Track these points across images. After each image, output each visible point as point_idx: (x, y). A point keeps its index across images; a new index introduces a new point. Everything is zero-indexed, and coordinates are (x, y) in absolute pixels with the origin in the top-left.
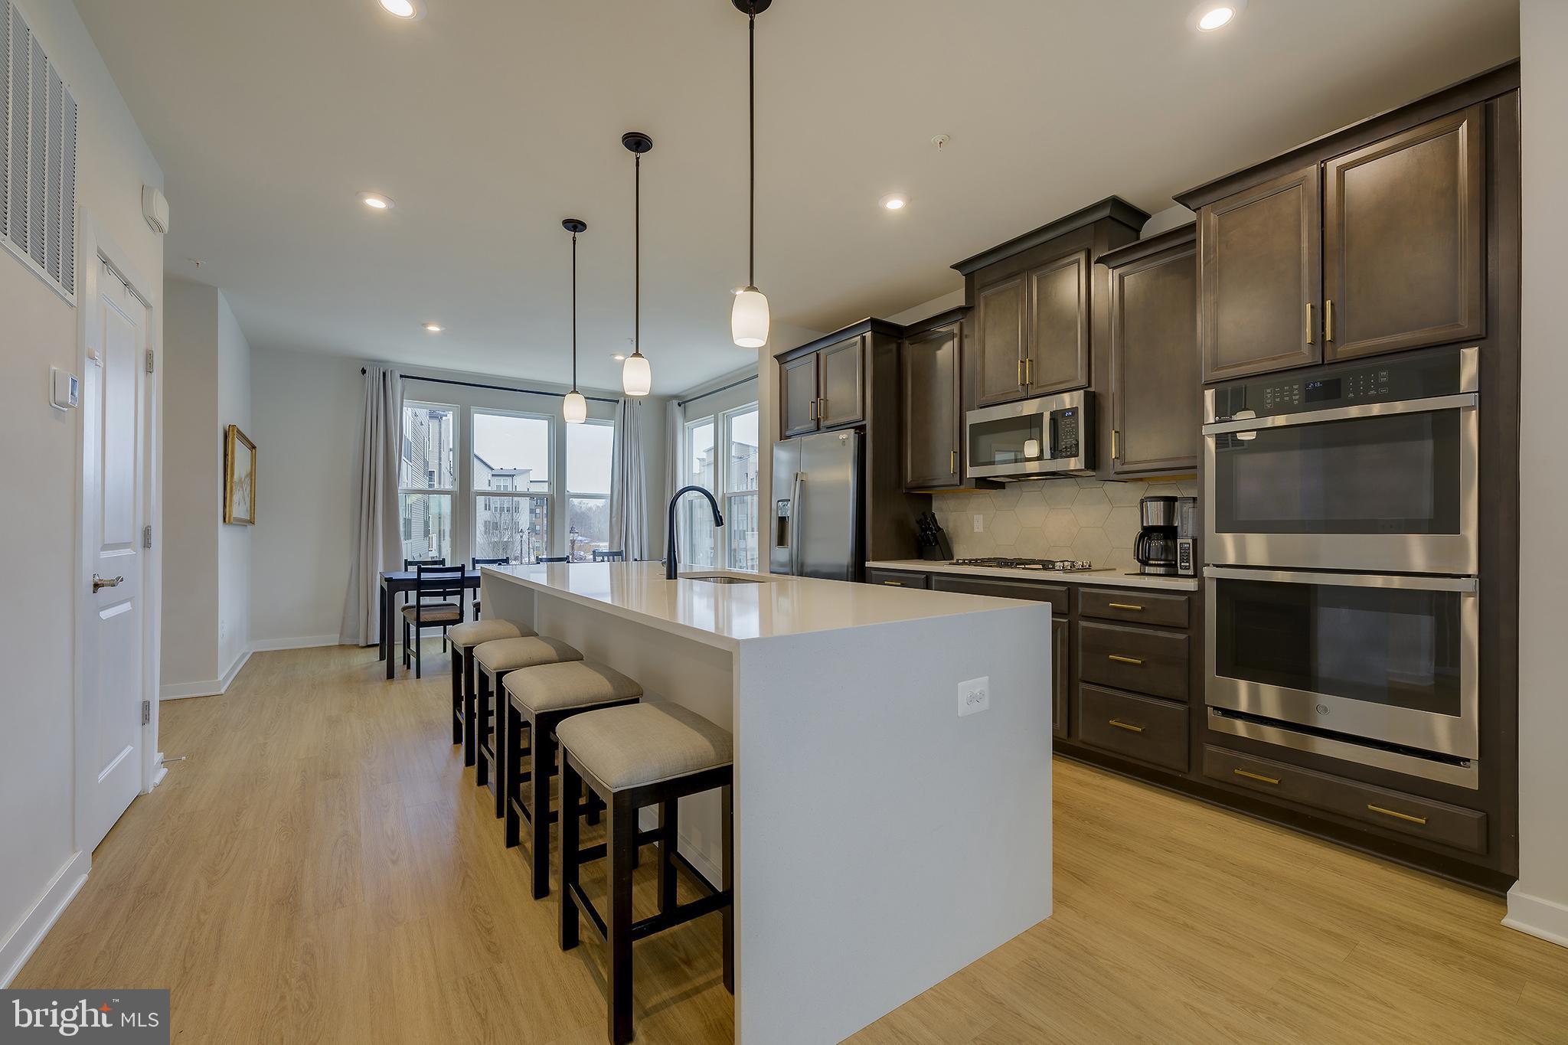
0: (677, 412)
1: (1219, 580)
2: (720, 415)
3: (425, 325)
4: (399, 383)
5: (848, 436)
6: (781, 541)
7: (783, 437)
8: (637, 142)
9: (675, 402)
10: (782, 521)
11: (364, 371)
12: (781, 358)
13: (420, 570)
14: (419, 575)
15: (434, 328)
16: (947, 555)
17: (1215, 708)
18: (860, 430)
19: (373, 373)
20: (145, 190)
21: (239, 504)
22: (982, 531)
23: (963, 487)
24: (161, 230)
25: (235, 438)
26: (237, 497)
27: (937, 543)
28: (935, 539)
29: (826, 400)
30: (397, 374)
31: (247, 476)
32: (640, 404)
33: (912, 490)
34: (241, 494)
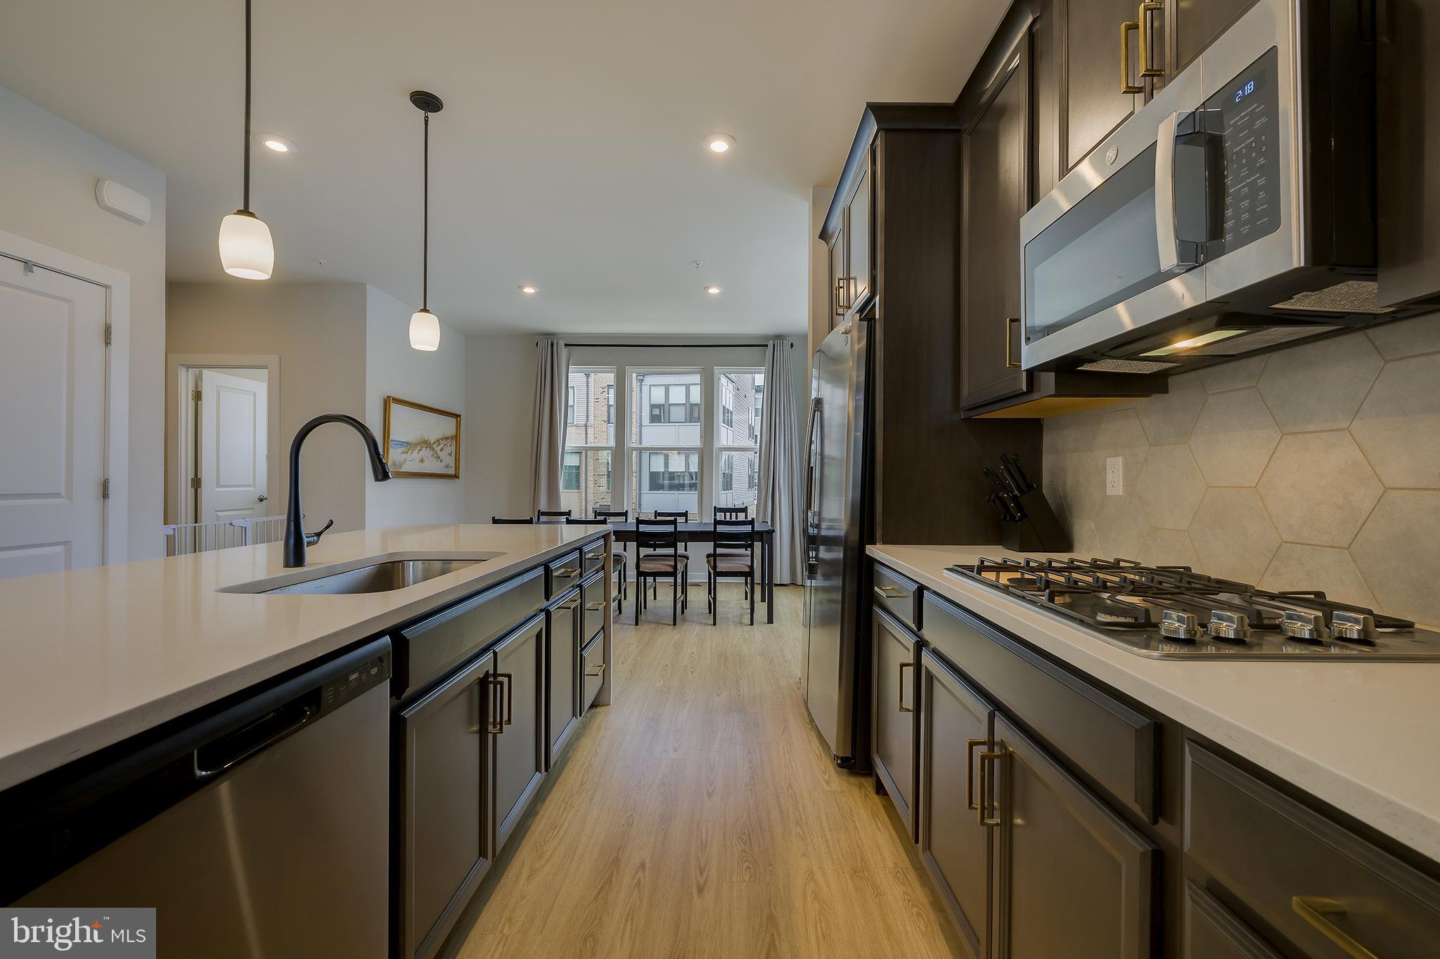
3: (521, 288)
4: (564, 352)
11: (537, 344)
12: (826, 236)
16: (1054, 542)
20: (97, 183)
21: (422, 461)
22: (1121, 494)
23: (1035, 396)
24: (139, 222)
25: (394, 407)
26: (416, 455)
27: (1024, 516)
28: (1019, 507)
29: (849, 279)
30: (562, 343)
31: (446, 438)
32: (792, 345)
33: (971, 413)
34: (426, 453)
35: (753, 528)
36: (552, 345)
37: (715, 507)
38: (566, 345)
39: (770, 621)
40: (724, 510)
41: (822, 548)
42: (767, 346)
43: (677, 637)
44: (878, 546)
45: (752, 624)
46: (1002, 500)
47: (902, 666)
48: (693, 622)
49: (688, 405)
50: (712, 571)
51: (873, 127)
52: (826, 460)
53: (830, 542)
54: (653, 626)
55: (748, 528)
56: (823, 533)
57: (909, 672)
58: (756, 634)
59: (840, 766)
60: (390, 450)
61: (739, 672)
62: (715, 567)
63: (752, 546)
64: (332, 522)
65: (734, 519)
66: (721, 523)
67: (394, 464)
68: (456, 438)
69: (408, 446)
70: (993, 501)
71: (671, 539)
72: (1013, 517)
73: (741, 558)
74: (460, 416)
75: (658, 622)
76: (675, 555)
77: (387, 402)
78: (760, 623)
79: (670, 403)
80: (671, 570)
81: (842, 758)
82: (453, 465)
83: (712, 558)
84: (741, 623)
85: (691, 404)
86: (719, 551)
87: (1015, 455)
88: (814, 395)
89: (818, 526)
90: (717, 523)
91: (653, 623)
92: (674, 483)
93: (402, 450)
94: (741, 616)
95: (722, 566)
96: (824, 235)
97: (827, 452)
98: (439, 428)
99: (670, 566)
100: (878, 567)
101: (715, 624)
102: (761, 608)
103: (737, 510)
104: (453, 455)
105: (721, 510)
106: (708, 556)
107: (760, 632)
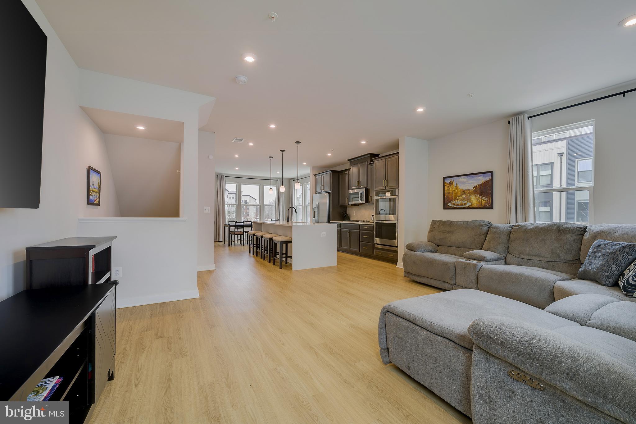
0: (293, 182)
1: (376, 223)
2: (304, 184)
3: (235, 168)
4: (225, 178)
5: (327, 194)
6: (314, 217)
7: (316, 193)
9: (292, 180)
10: (314, 212)
11: (217, 176)
12: (315, 175)
13: (235, 223)
14: (235, 224)
15: (237, 169)
16: (349, 219)
17: (376, 244)
18: (329, 193)
19: (219, 177)
22: (355, 215)
23: (348, 206)
29: (323, 186)
42: (277, 180)
46: (344, 216)
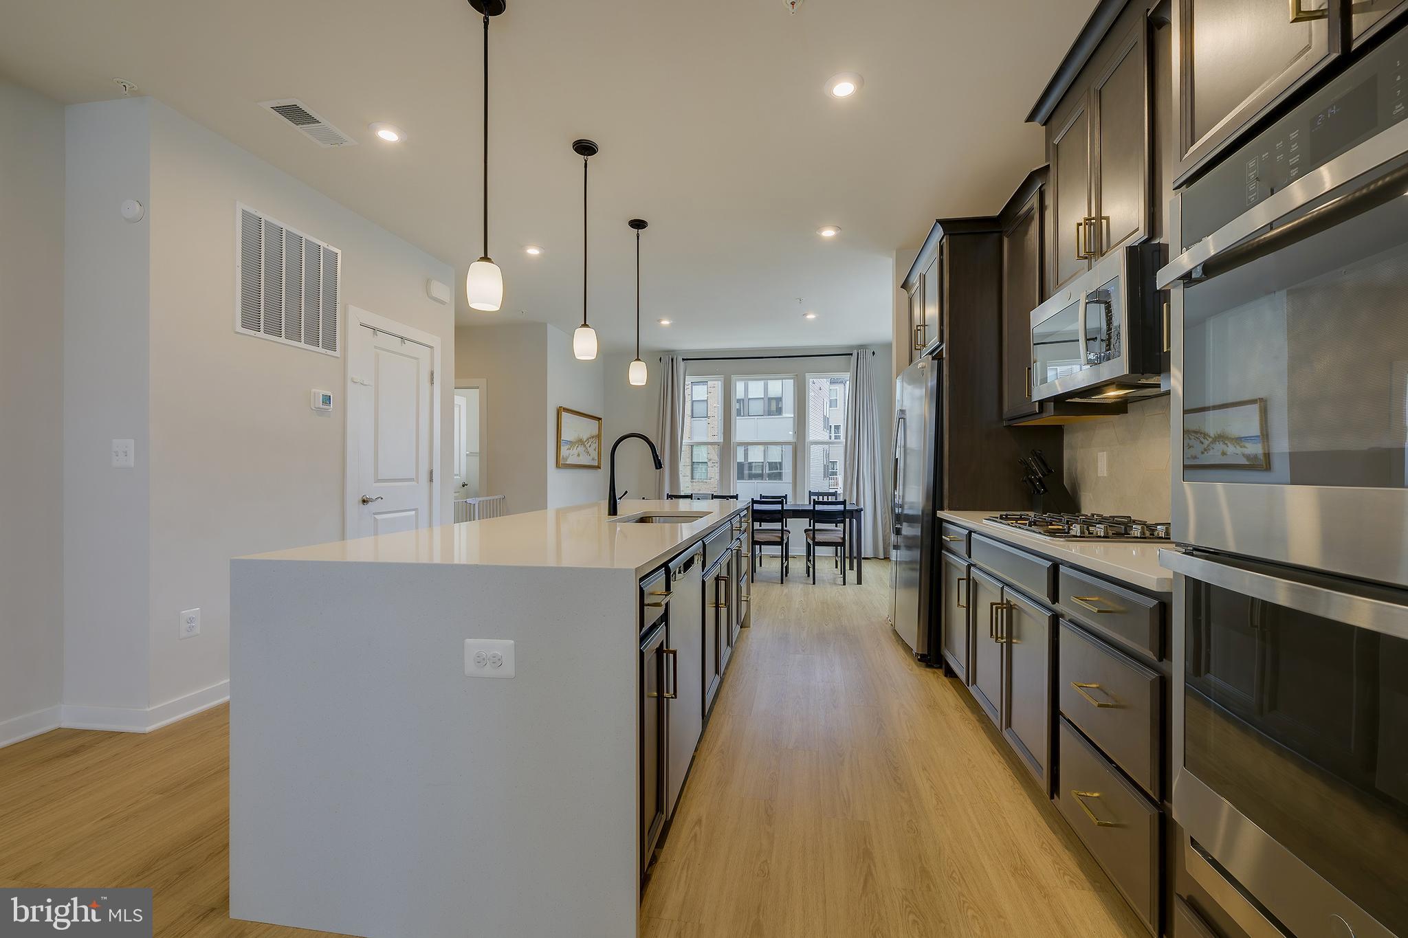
3: (659, 321)
4: (682, 365)
5: (924, 364)
8: (585, 148)
11: (661, 360)
12: (907, 287)
18: (937, 356)
19: (667, 359)
20: (428, 282)
21: (579, 455)
22: (1105, 475)
23: (1044, 415)
24: (442, 302)
25: (564, 415)
26: (575, 451)
27: (1046, 491)
28: (1043, 485)
29: (925, 326)
30: (680, 359)
31: (593, 437)
32: (874, 353)
33: (1011, 423)
34: (581, 449)
35: (845, 507)
36: (672, 360)
37: (810, 491)
38: (683, 359)
39: (859, 582)
40: (818, 494)
41: (904, 524)
42: (851, 354)
43: (786, 591)
44: (945, 511)
45: (844, 584)
46: (1031, 480)
47: (959, 580)
48: (796, 582)
49: (766, 400)
50: (811, 542)
51: (939, 232)
52: (908, 451)
53: (911, 519)
54: (765, 584)
55: (841, 507)
56: (906, 512)
57: (963, 584)
58: (849, 591)
59: (919, 660)
60: (562, 447)
61: (839, 612)
62: (814, 538)
63: (843, 522)
64: (626, 492)
65: (825, 500)
66: (820, 503)
67: (563, 458)
68: (599, 436)
69: (571, 443)
70: (1025, 481)
71: (779, 516)
72: (1038, 491)
73: (833, 531)
74: (601, 419)
75: (768, 581)
76: (782, 530)
77: (560, 411)
78: (851, 584)
79: (750, 397)
80: (779, 540)
81: (921, 655)
82: (597, 458)
83: (810, 532)
84: (835, 584)
85: (769, 399)
86: (818, 526)
87: (1040, 451)
88: (898, 407)
89: (902, 506)
90: (816, 503)
91: (764, 581)
92: (775, 472)
93: (567, 447)
94: (835, 579)
95: (819, 537)
96: (905, 285)
97: (908, 445)
98: (589, 428)
99: (778, 537)
100: (945, 524)
101: (814, 583)
102: (852, 575)
103: (828, 494)
104: (597, 450)
105: (815, 494)
106: (806, 531)
107: (851, 590)
